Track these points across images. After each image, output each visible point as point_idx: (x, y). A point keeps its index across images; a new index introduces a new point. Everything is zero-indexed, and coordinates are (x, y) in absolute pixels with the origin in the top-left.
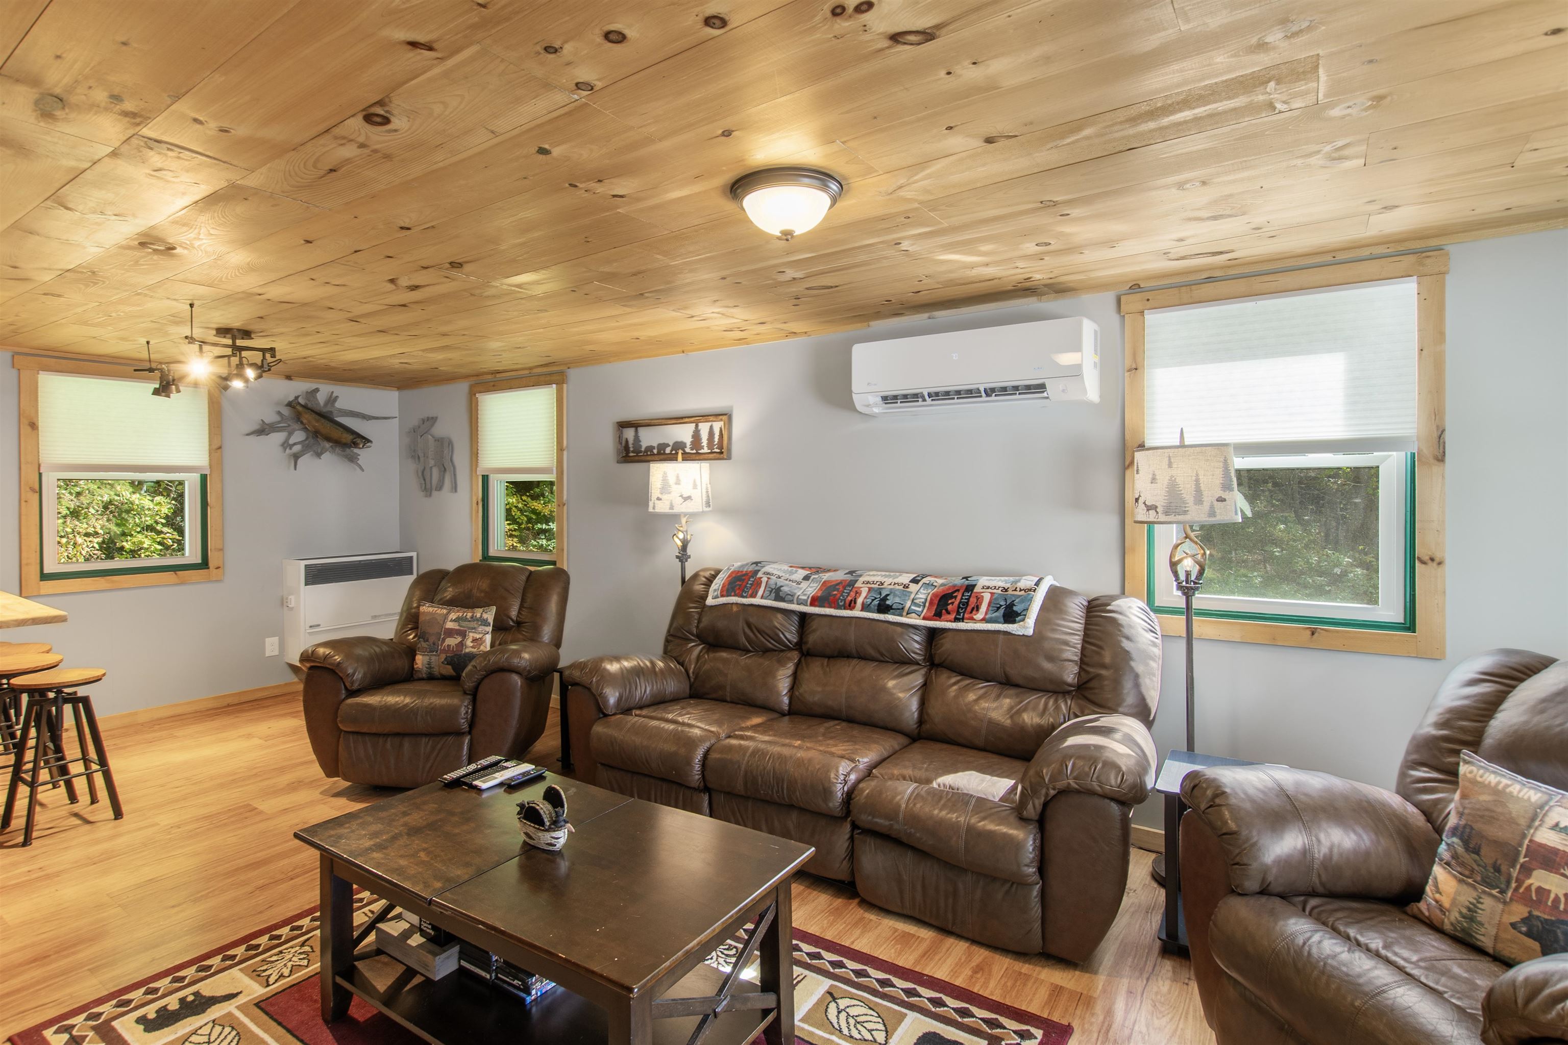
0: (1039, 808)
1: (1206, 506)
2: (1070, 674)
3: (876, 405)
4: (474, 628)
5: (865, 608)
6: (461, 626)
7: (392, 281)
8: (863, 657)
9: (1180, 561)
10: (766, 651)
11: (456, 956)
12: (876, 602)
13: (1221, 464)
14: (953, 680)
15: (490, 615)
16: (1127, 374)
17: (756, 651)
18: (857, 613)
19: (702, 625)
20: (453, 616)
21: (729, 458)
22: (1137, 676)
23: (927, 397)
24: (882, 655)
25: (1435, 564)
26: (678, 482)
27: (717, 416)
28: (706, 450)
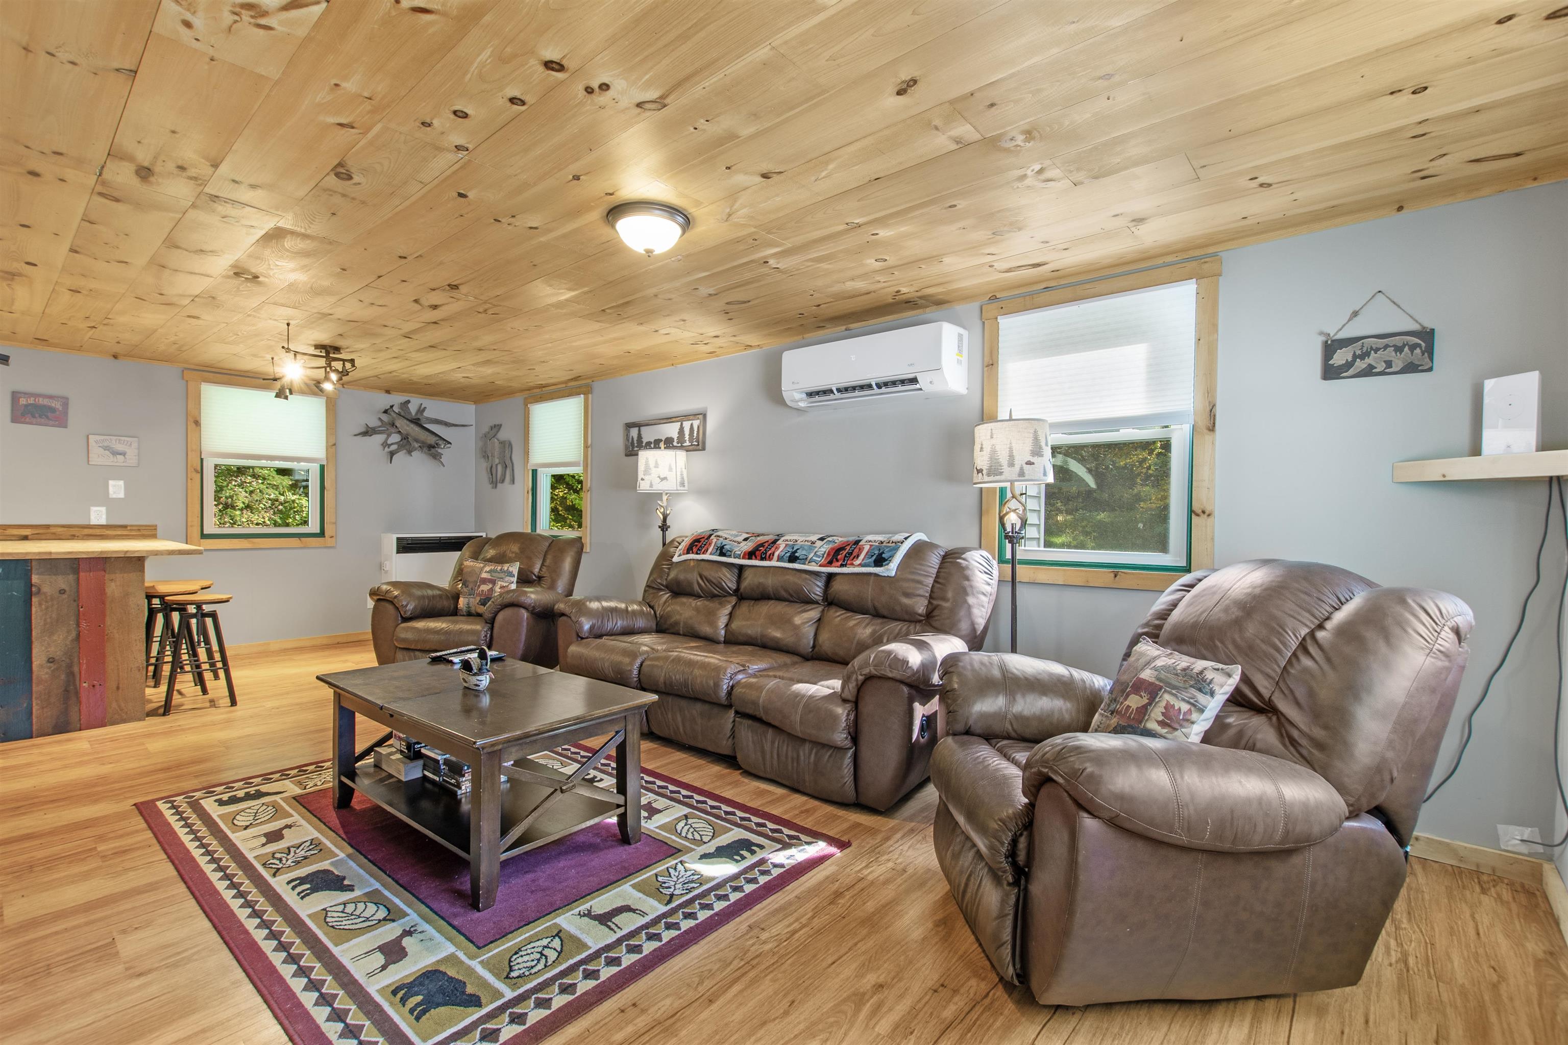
0: (854, 691)
1: (1017, 468)
2: (921, 607)
3: (801, 400)
4: (503, 579)
5: (780, 559)
6: (492, 577)
7: (416, 301)
8: (779, 599)
9: (1007, 513)
10: (713, 596)
11: (421, 768)
12: (788, 554)
13: (1031, 435)
14: (838, 614)
15: (515, 568)
16: (986, 369)
17: (707, 597)
18: (774, 563)
19: (670, 578)
20: (487, 569)
21: (704, 449)
22: (969, 607)
23: (835, 392)
24: (792, 596)
25: (1205, 516)
26: (657, 466)
27: (695, 415)
28: (687, 443)
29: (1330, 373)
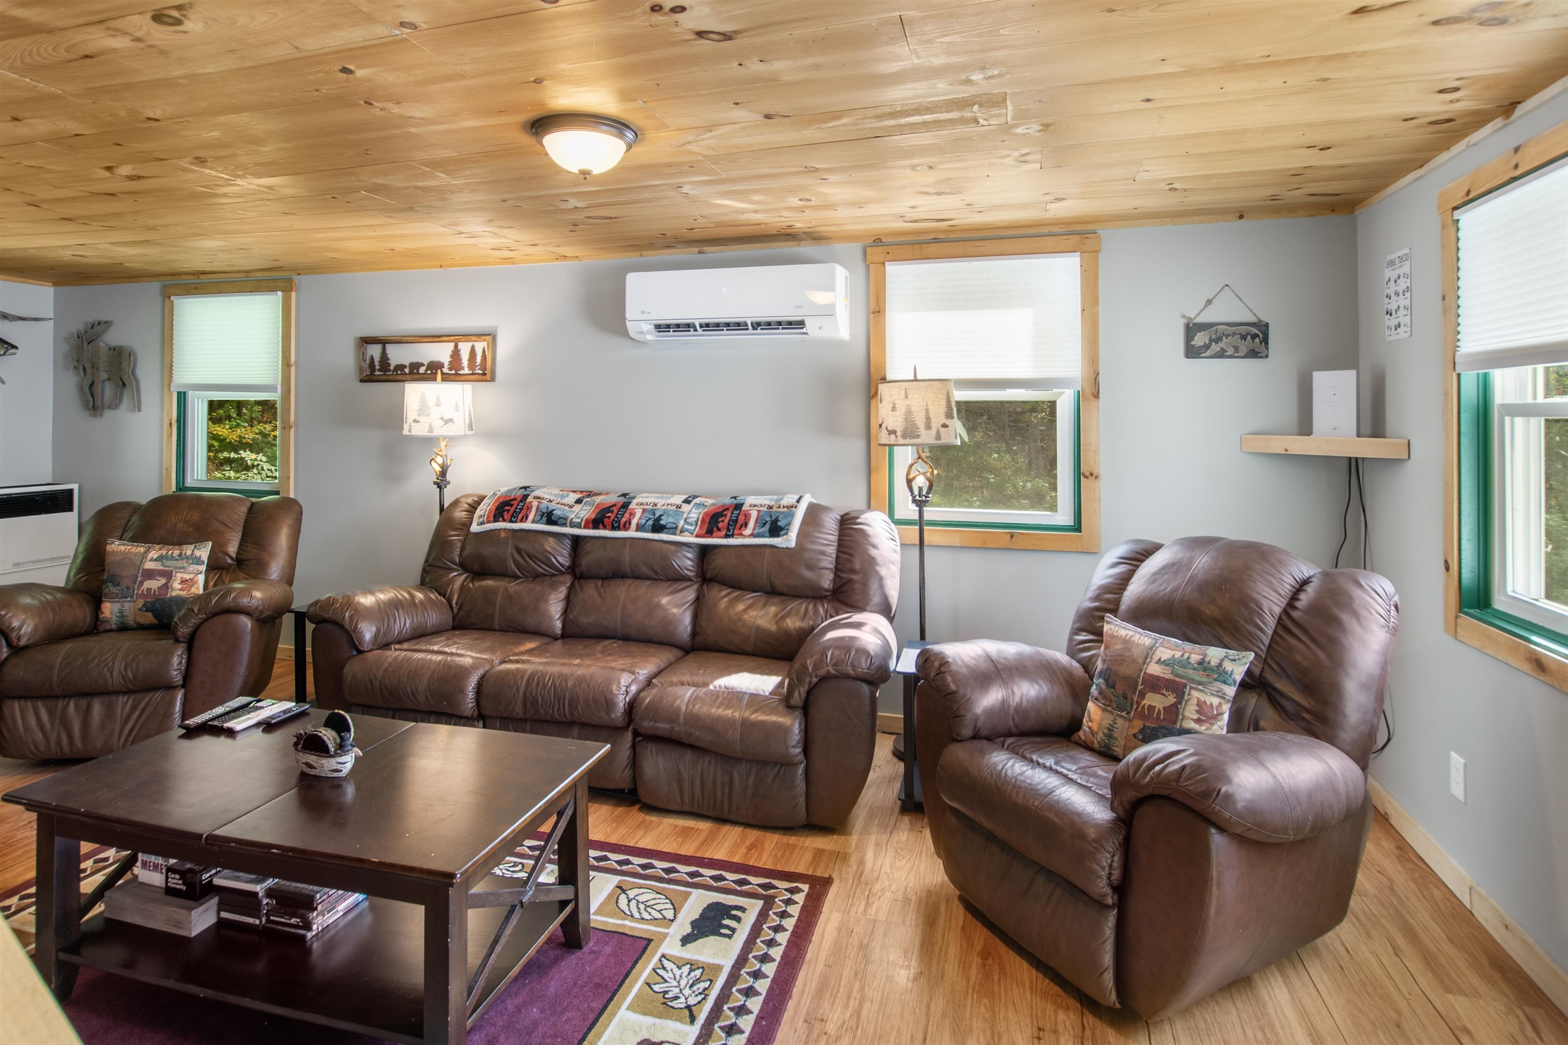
0: (804, 696)
1: (933, 432)
2: (827, 581)
3: (650, 333)
4: (184, 568)
5: (639, 528)
6: (165, 566)
7: (109, 169)
8: (638, 576)
9: (914, 478)
10: (537, 576)
11: (215, 908)
12: (651, 523)
13: (945, 397)
14: (724, 593)
15: (204, 552)
16: (871, 316)
17: (526, 577)
18: (632, 533)
19: (465, 554)
20: (154, 554)
21: (493, 379)
22: (881, 579)
23: (698, 328)
24: (656, 573)
25: (1093, 478)
26: (438, 404)
27: (480, 336)
28: (466, 371)
29: (1192, 352)
